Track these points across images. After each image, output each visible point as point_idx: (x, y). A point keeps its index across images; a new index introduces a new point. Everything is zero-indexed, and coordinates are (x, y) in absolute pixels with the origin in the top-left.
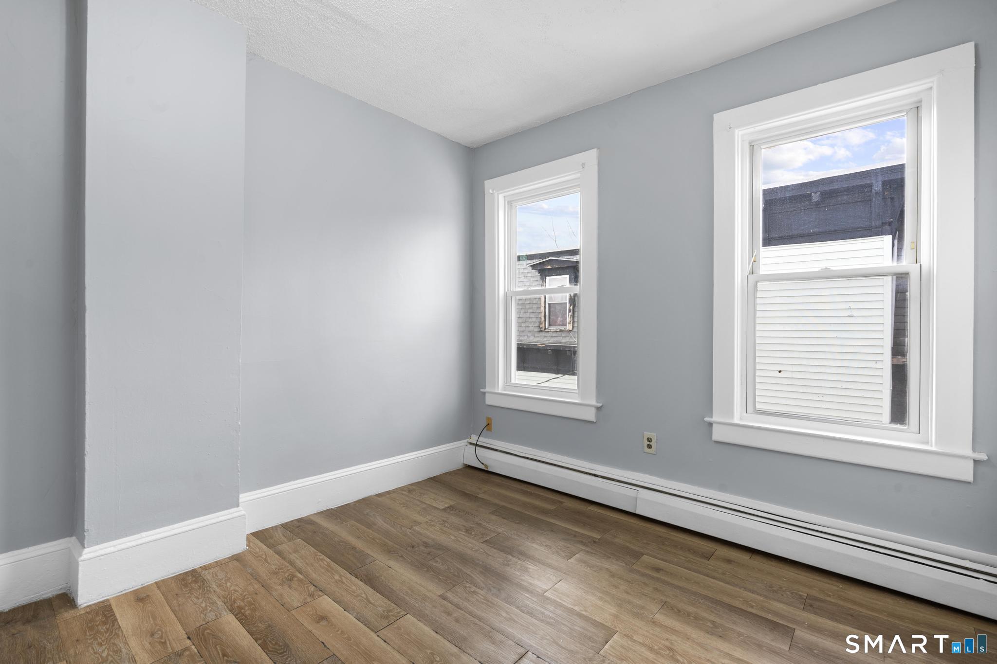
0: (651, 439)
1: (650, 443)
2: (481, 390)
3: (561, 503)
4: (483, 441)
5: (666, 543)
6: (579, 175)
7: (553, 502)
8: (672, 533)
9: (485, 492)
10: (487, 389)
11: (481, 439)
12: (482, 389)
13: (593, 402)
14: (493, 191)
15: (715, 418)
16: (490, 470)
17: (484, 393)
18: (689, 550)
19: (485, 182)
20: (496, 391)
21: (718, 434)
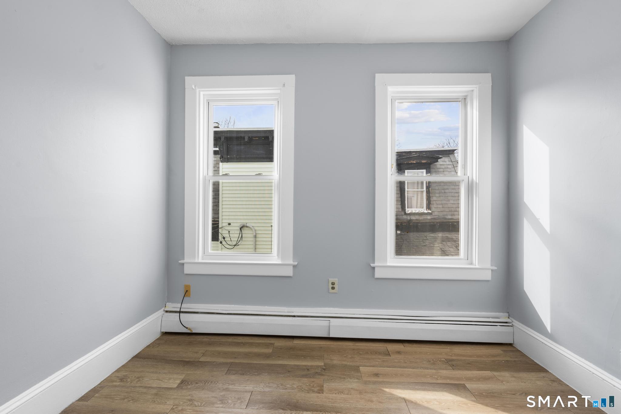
0: (334, 283)
1: (334, 286)
2: (180, 262)
3: (273, 344)
4: (186, 307)
5: (361, 353)
6: (279, 91)
7: (267, 346)
8: (357, 344)
9: (204, 355)
10: (186, 260)
11: (183, 305)
12: (180, 260)
13: (291, 262)
14: (195, 86)
15: (376, 264)
16: (194, 332)
17: (183, 264)
18: (376, 353)
19: (186, 77)
20: (196, 261)
21: (378, 274)
